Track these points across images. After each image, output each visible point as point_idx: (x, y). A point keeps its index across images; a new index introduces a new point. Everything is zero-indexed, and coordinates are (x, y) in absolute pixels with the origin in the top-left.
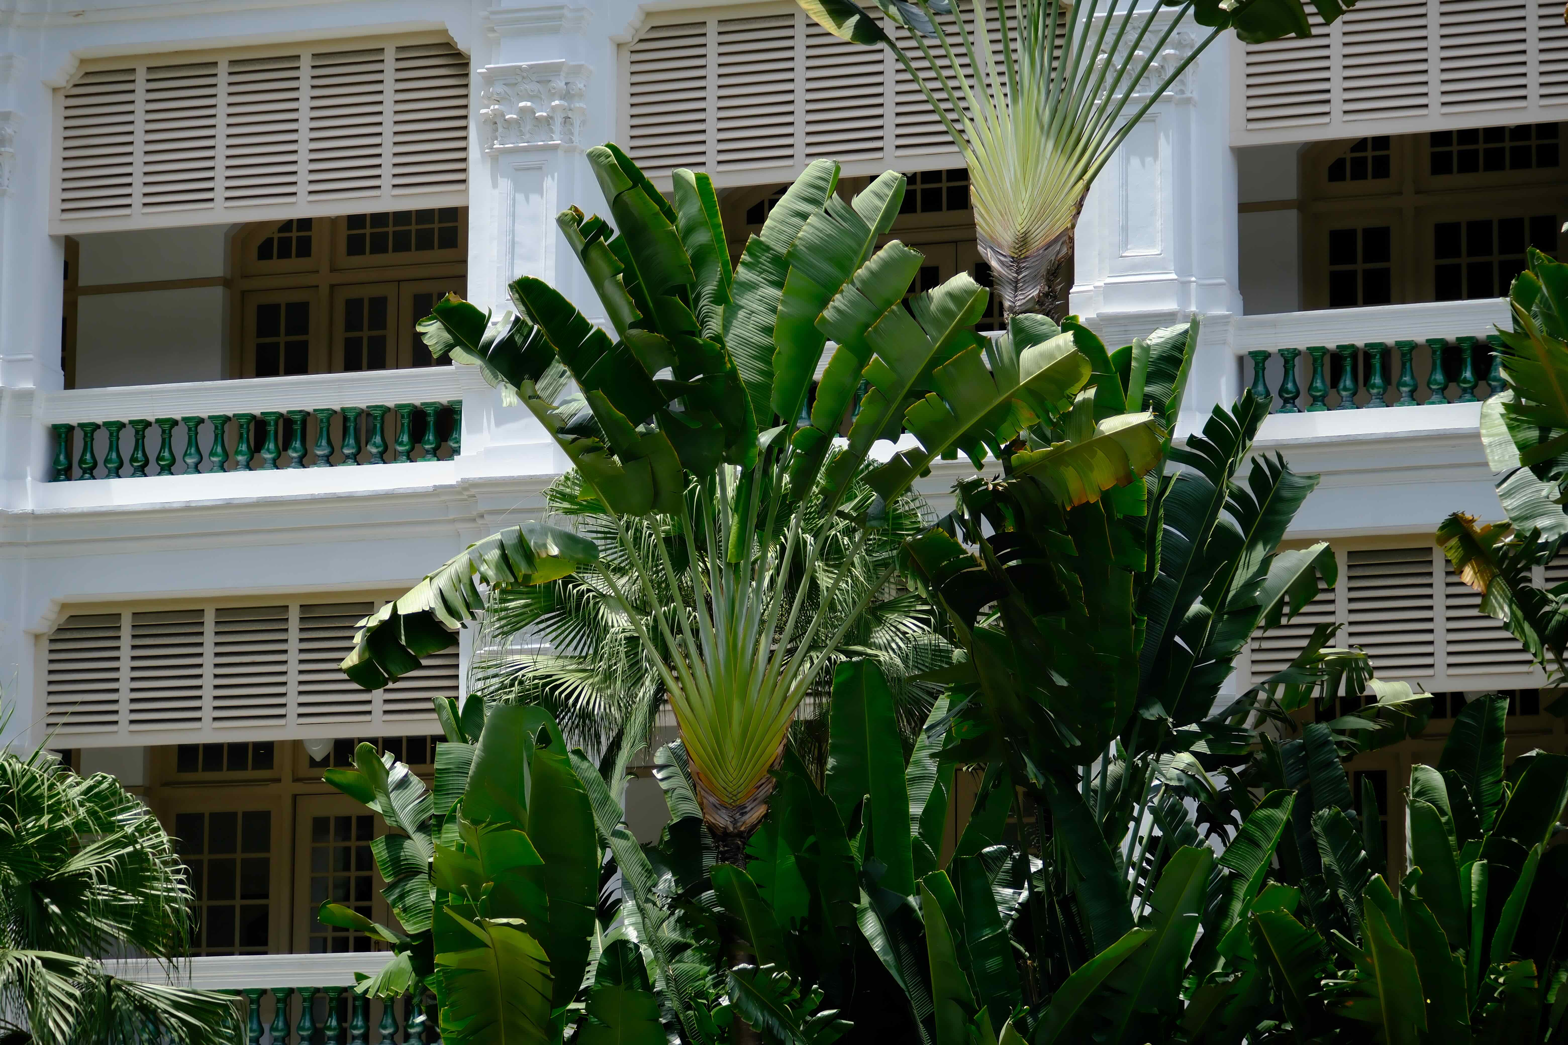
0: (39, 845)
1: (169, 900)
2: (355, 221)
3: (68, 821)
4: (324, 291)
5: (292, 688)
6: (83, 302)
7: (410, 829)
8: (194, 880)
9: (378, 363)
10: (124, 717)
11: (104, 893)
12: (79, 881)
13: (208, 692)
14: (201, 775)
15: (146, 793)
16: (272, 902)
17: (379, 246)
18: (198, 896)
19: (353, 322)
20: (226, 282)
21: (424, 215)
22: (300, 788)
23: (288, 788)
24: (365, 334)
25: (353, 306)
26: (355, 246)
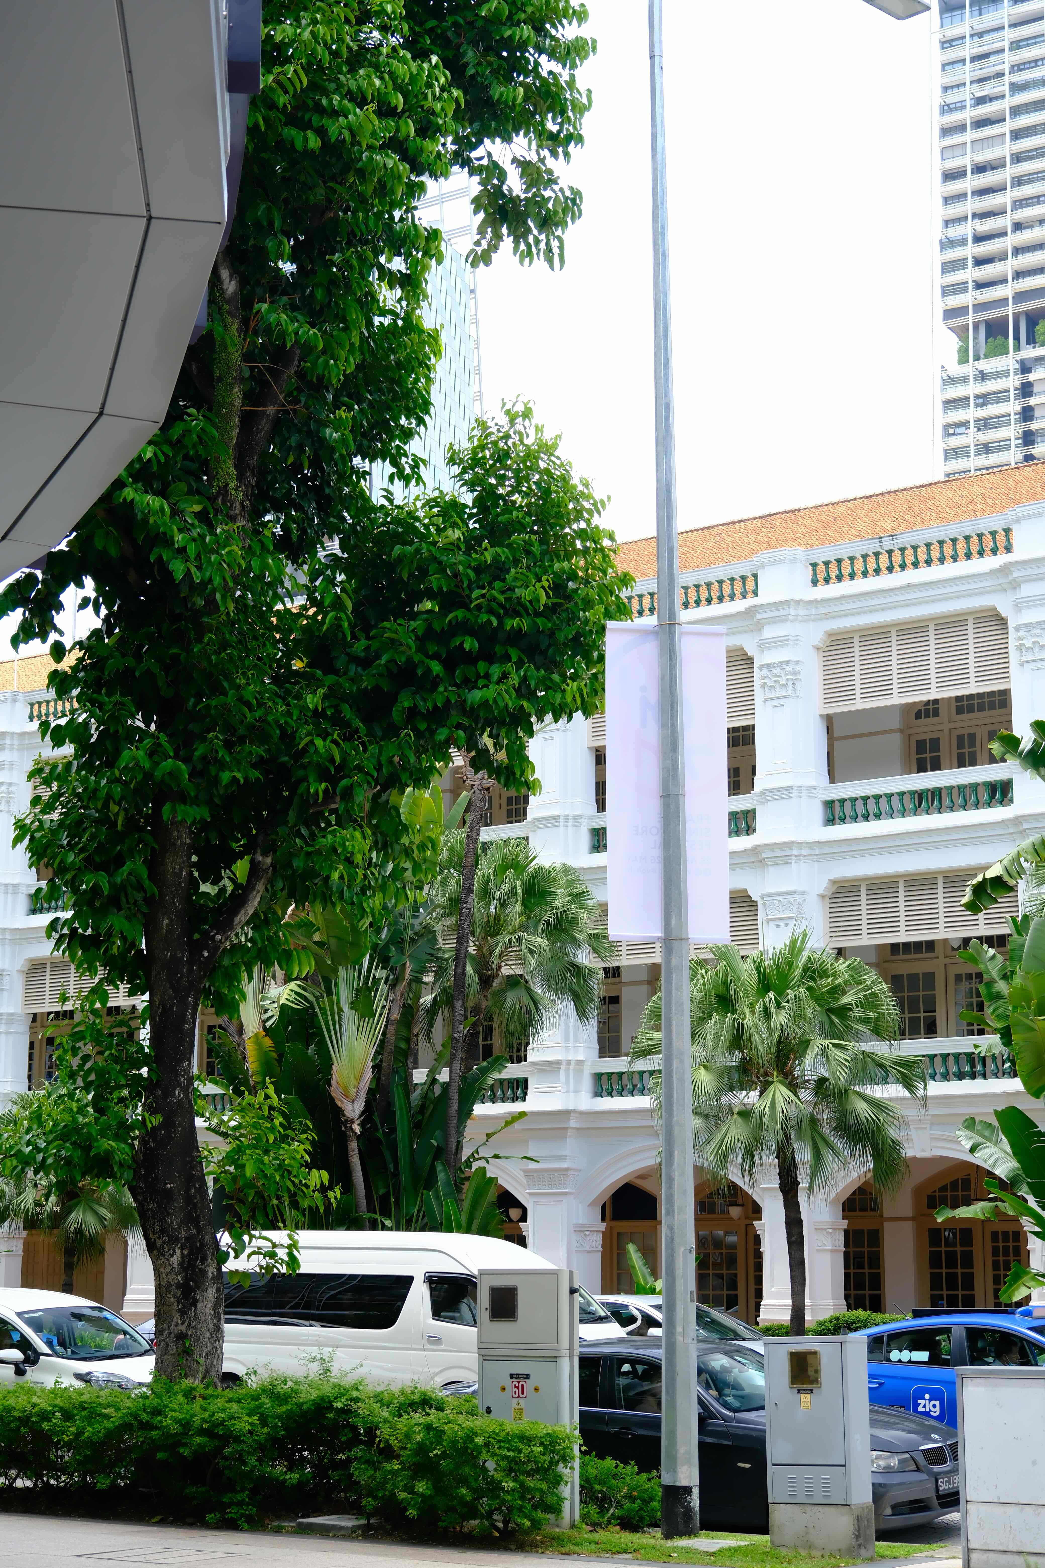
0: (828, 992)
1: (889, 1014)
2: (959, 699)
3: (840, 980)
4: (946, 732)
5: (941, 915)
6: (836, 744)
7: (997, 979)
8: (901, 1004)
9: (973, 763)
10: (865, 931)
11: (858, 1013)
12: (847, 1008)
13: (902, 919)
14: (901, 957)
15: (877, 966)
16: (937, 1014)
17: (971, 709)
18: (903, 1012)
19: (960, 746)
20: (902, 731)
21: (991, 694)
22: (948, 961)
23: (942, 961)
24: (966, 750)
25: (960, 738)
26: (960, 710)
